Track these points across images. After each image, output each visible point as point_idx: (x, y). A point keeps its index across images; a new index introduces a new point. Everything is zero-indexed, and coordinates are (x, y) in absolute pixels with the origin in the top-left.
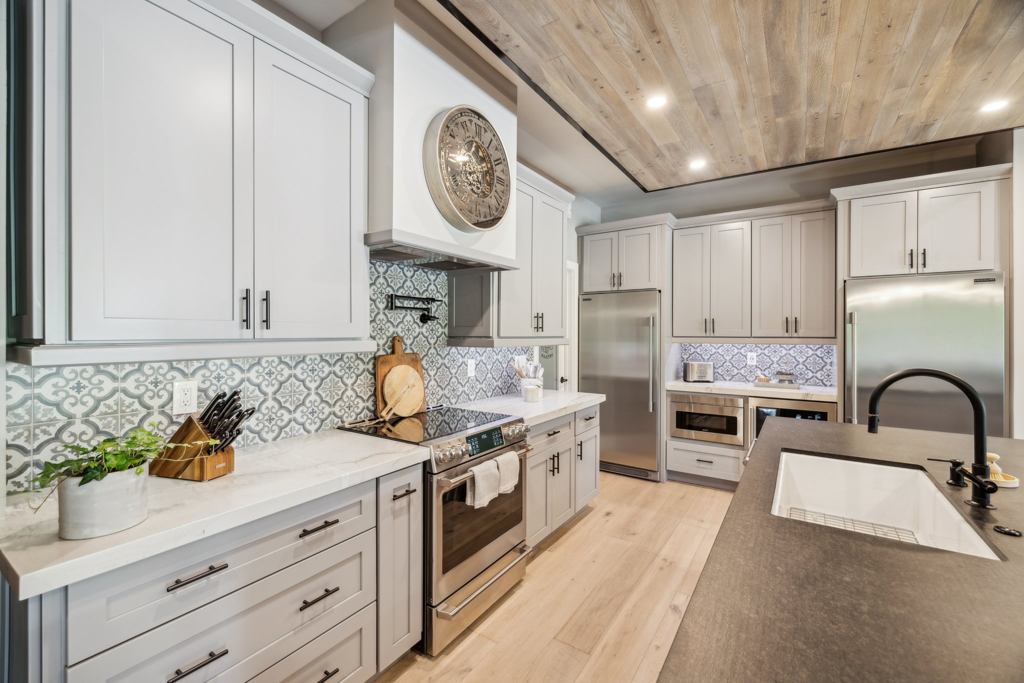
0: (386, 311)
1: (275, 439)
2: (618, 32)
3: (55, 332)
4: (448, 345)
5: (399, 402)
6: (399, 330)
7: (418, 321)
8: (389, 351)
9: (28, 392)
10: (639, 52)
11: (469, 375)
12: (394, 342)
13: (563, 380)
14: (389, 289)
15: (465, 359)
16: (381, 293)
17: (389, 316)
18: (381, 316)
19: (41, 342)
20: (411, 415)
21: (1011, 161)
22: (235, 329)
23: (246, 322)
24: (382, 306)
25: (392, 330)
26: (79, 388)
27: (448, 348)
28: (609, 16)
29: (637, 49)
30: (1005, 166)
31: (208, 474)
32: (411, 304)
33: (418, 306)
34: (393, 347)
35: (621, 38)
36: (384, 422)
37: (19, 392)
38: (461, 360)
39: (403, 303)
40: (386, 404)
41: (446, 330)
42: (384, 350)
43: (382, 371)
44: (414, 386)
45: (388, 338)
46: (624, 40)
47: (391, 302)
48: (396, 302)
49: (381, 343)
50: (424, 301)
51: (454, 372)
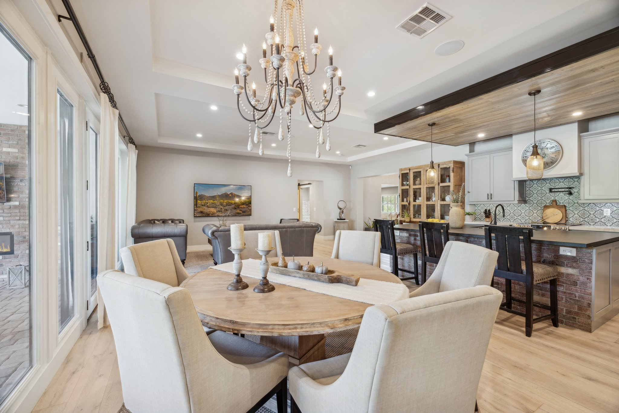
0: (550, 193)
1: (513, 221)
5: (548, 218)
6: (556, 198)
8: (551, 204)
12: (554, 202)
15: (602, 208)
16: (548, 188)
20: (554, 223)
24: (548, 192)
25: (553, 198)
32: (563, 190)
38: (598, 209)
39: (558, 190)
42: (549, 204)
44: (557, 215)
45: (551, 200)
47: (551, 190)
48: (553, 190)
49: (548, 202)
50: (570, 188)
51: (592, 213)
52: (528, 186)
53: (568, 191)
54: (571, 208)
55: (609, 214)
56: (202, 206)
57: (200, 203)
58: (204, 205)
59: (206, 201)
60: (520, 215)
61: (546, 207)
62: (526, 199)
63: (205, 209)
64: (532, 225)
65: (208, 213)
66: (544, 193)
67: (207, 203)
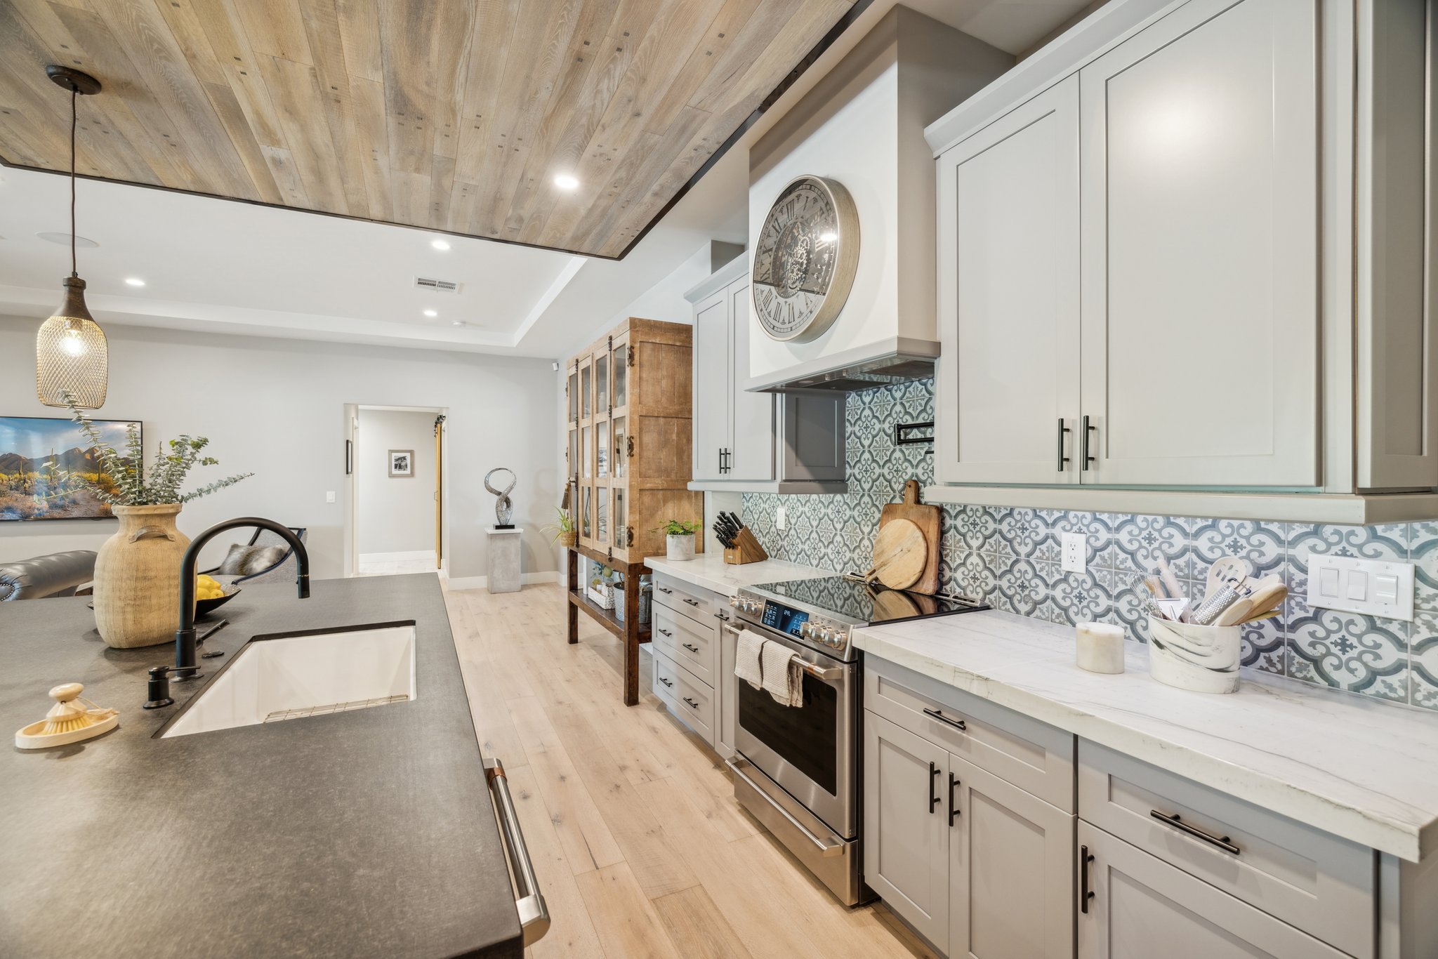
2: (614, 85)
5: (885, 565)
6: (920, 471)
8: (903, 500)
10: (619, 50)
11: (1066, 566)
12: (907, 488)
14: (907, 417)
15: (1057, 531)
17: (907, 453)
20: (896, 588)
25: (910, 471)
28: (603, 105)
29: (617, 54)
34: (905, 494)
35: (617, 79)
38: (1043, 531)
39: (924, 433)
44: (909, 551)
46: (617, 74)
49: (897, 487)
51: (1023, 550)
52: (850, 418)
54: (959, 523)
55: (1079, 567)
56: (11, 489)
57: (5, 482)
58: (17, 488)
59: (22, 476)
61: (889, 510)
62: (845, 474)
63: (19, 500)
65: (27, 510)
67: (25, 481)
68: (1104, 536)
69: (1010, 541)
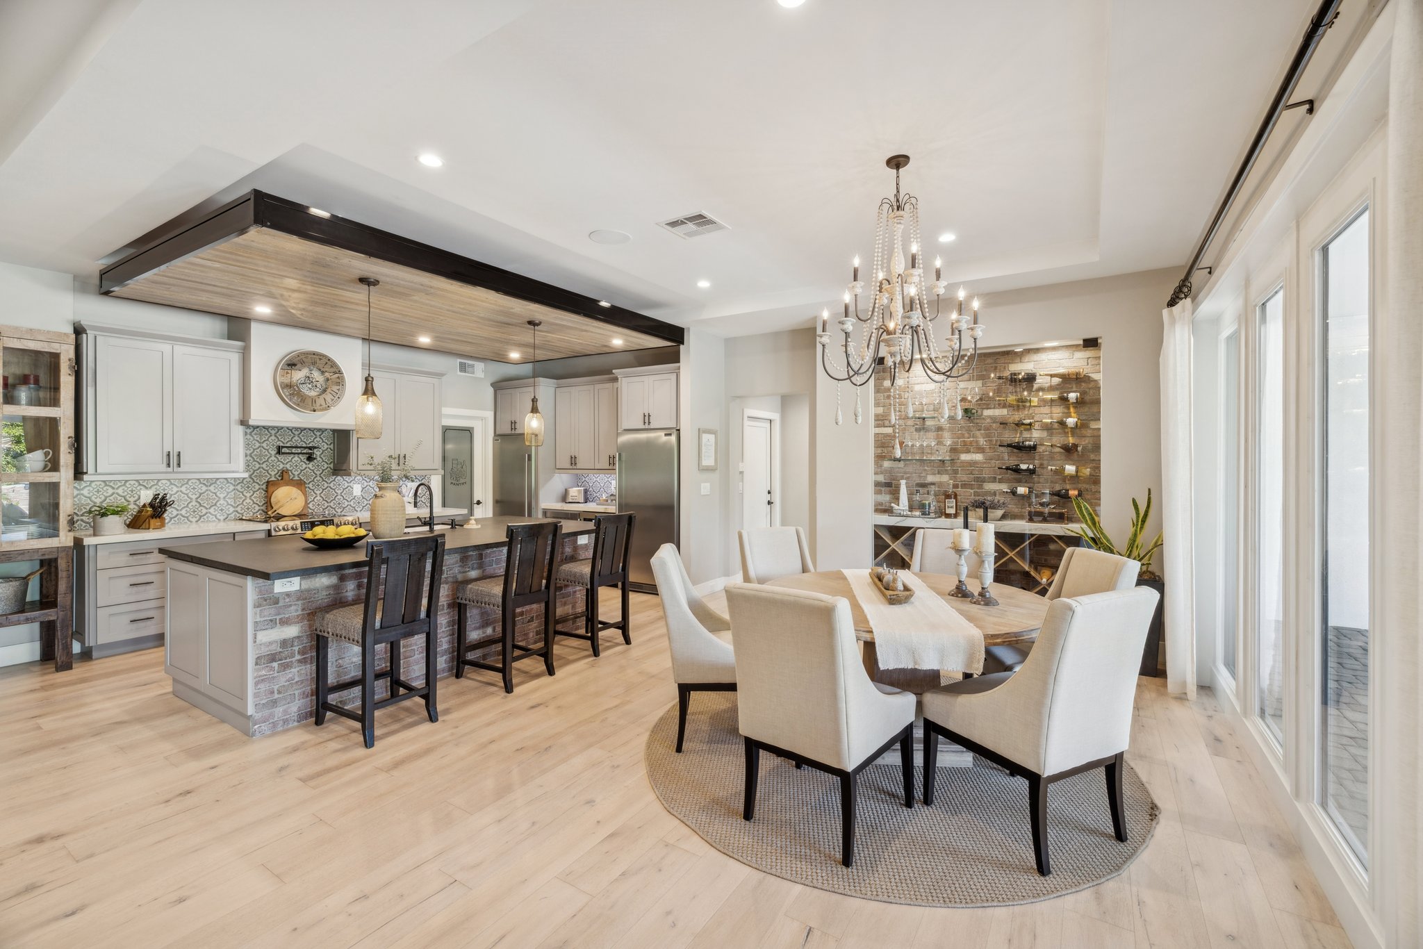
0: (277, 456)
1: (197, 521)
3: (91, 469)
4: (333, 475)
5: (283, 507)
6: (288, 466)
7: (305, 460)
8: (280, 478)
9: (82, 492)
11: (355, 495)
12: (283, 473)
13: (479, 503)
15: (351, 484)
16: (273, 445)
17: (280, 458)
18: (273, 458)
19: (86, 473)
20: (294, 514)
21: (679, 362)
22: (163, 467)
23: (169, 465)
24: (273, 453)
25: (282, 466)
26: (98, 491)
27: (334, 477)
30: (677, 364)
31: (152, 526)
32: (299, 451)
33: (305, 451)
34: (282, 476)
36: (270, 518)
37: (76, 492)
38: (346, 485)
40: (272, 508)
41: (332, 466)
42: (276, 478)
43: (271, 489)
44: (296, 499)
45: (279, 471)
47: (279, 450)
48: (284, 450)
49: (273, 473)
50: (310, 448)
51: (339, 492)
53: (306, 453)
60: (215, 505)
61: (273, 484)
64: (304, 522)
66: (266, 455)
68: (366, 484)
69: (334, 489)
